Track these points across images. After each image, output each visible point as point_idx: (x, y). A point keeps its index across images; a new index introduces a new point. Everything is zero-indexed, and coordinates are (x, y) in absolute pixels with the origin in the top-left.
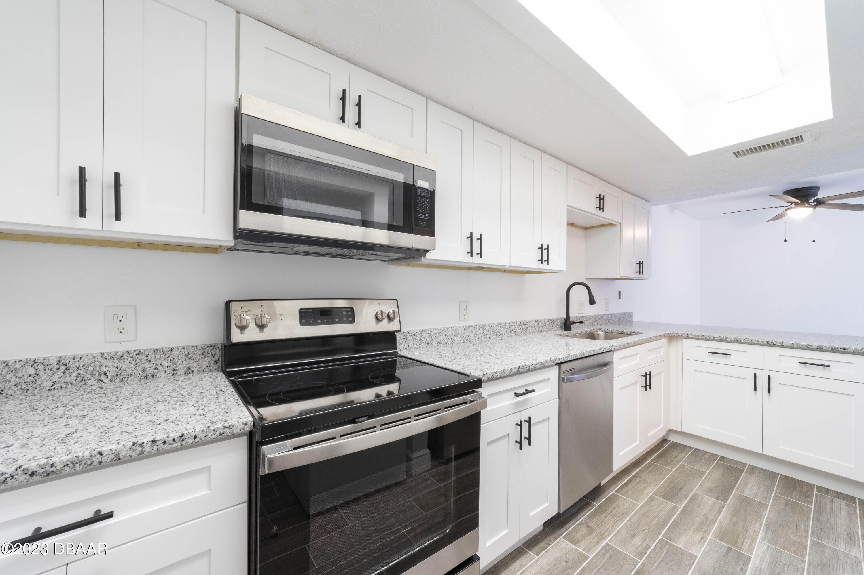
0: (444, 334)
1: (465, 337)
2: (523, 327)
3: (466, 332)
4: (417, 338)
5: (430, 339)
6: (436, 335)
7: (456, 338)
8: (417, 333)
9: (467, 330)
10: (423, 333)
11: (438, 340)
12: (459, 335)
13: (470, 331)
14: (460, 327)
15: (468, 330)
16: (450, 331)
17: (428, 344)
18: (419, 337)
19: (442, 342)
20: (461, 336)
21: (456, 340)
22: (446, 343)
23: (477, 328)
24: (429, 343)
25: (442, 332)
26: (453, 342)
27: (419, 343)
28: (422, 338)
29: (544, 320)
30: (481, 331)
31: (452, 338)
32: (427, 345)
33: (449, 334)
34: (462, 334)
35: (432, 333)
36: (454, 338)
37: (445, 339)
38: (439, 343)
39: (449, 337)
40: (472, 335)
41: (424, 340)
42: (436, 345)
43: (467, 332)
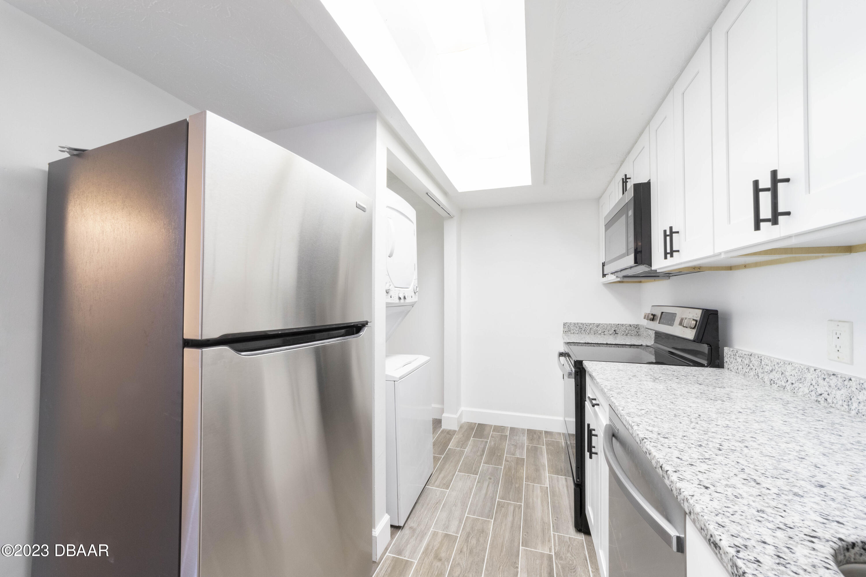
0: (779, 370)
1: (820, 393)
3: (821, 381)
4: (746, 362)
5: (761, 369)
6: (767, 367)
7: (800, 385)
8: (746, 356)
9: (824, 379)
10: (752, 359)
11: (771, 376)
12: (806, 384)
13: (833, 385)
14: (808, 369)
15: (827, 379)
16: (789, 368)
17: (758, 376)
18: (747, 362)
19: (777, 382)
20: (812, 387)
21: (801, 390)
22: (784, 388)
23: (853, 384)
24: (760, 375)
25: (776, 366)
26: (795, 391)
27: (748, 370)
28: (751, 365)
31: (793, 382)
32: (756, 377)
33: (787, 374)
34: (814, 383)
35: (763, 363)
36: (797, 383)
37: (782, 378)
38: (772, 382)
39: (789, 379)
40: (840, 395)
41: (754, 368)
42: (768, 383)
43: (825, 383)
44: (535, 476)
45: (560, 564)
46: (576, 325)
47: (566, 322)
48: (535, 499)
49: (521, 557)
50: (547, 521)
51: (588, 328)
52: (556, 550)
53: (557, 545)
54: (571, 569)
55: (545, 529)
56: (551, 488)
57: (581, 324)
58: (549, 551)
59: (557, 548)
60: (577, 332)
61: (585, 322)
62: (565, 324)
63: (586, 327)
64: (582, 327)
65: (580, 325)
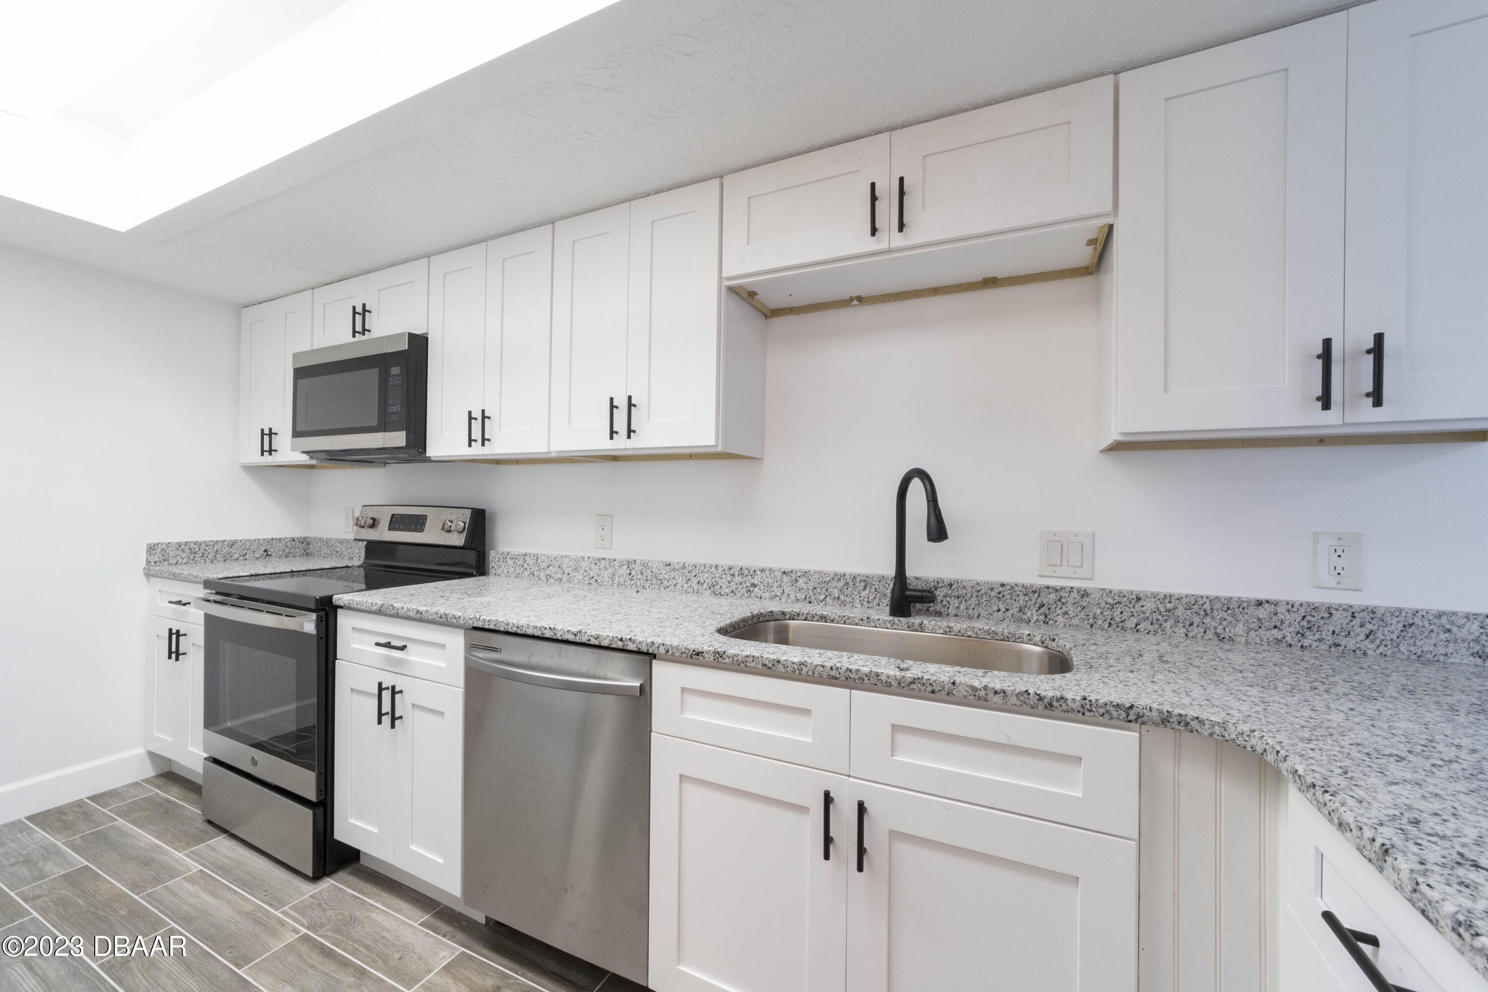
0: (557, 564)
1: (592, 576)
2: (738, 579)
3: (593, 566)
4: (519, 563)
5: (536, 567)
6: (544, 564)
7: (576, 574)
8: (519, 557)
9: (596, 564)
10: (527, 558)
11: (548, 572)
12: (582, 571)
13: (602, 567)
14: (583, 558)
15: (598, 564)
16: (566, 561)
17: (533, 575)
18: (521, 562)
19: (554, 576)
20: (586, 573)
21: (576, 577)
22: (560, 580)
23: (616, 563)
24: (535, 573)
25: (553, 561)
26: (571, 580)
27: (522, 571)
28: (525, 565)
29: (820, 573)
30: (624, 570)
31: (570, 572)
32: (531, 576)
33: (564, 566)
34: (587, 569)
35: (539, 560)
36: (573, 573)
37: (558, 572)
38: (548, 577)
39: (565, 571)
40: (606, 574)
41: (529, 568)
42: (545, 579)
43: (597, 567)
44: (153, 873)
45: (327, 931)
46: (183, 547)
47: (156, 542)
48: (193, 901)
49: (255, 980)
50: (252, 908)
51: (209, 551)
52: (306, 924)
53: (300, 918)
54: (348, 922)
55: (259, 917)
56: (210, 866)
57: (195, 543)
58: (294, 934)
59: (304, 921)
60: (185, 560)
61: (203, 540)
62: (151, 548)
63: (207, 548)
64: (197, 550)
65: (192, 546)
